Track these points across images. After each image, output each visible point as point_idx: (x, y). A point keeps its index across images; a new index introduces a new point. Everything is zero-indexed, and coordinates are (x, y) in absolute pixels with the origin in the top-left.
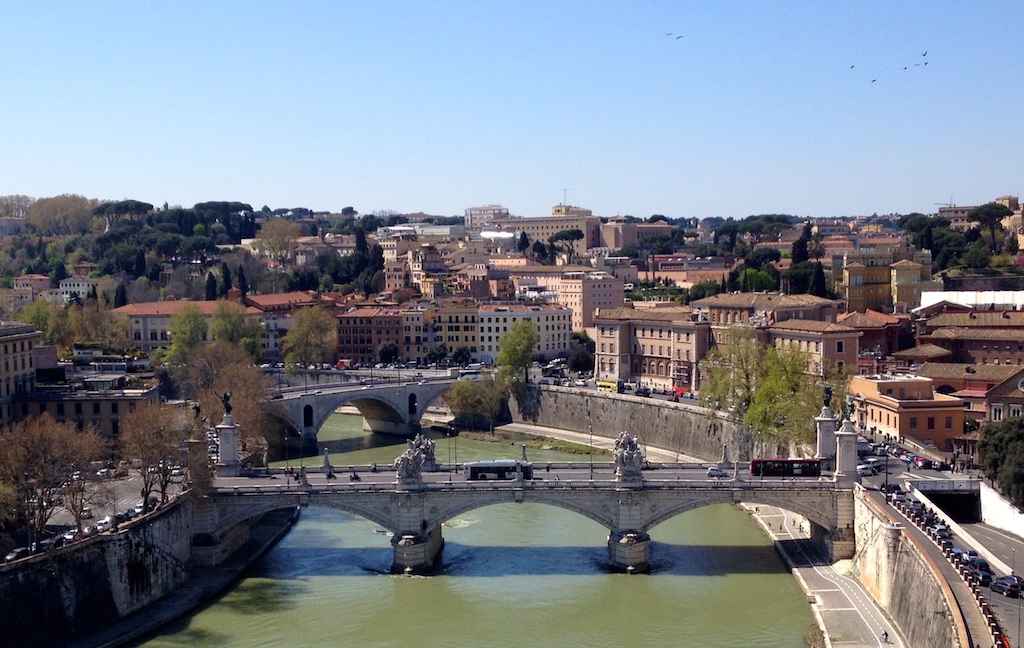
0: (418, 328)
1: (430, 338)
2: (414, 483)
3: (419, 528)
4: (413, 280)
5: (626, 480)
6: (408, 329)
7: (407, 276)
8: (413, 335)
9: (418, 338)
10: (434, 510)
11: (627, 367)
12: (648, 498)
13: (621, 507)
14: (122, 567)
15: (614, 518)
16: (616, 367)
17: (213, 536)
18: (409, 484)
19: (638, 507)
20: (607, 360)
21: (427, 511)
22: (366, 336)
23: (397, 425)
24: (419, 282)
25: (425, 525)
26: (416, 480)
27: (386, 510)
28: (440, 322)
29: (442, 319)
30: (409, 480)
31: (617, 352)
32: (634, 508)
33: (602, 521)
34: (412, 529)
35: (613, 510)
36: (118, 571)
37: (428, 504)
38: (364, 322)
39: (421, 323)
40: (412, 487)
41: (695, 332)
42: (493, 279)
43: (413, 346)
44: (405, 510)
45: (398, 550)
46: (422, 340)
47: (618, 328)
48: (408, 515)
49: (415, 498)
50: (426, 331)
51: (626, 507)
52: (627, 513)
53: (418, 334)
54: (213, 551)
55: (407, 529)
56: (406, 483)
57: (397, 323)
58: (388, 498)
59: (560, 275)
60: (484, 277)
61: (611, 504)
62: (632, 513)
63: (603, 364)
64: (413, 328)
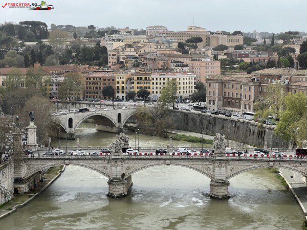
0: (123, 83)
1: (128, 88)
2: (119, 156)
3: (121, 177)
4: (121, 60)
5: (218, 156)
6: (118, 83)
7: (118, 58)
8: (120, 85)
9: (123, 87)
10: (128, 168)
11: (221, 103)
12: (229, 165)
13: (216, 169)
15: (212, 173)
16: (216, 102)
17: (24, 179)
18: (117, 156)
19: (224, 169)
20: (212, 99)
21: (124, 169)
22: (98, 86)
23: (112, 128)
24: (124, 61)
25: (123, 175)
26: (119, 154)
27: (105, 168)
28: (133, 80)
29: (134, 78)
30: (116, 154)
31: (217, 95)
32: (222, 169)
33: (207, 175)
34: (117, 177)
35: (212, 170)
37: (125, 166)
38: (98, 79)
39: (124, 80)
40: (118, 157)
41: (253, 87)
42: (159, 60)
43: (120, 92)
44: (115, 168)
45: (111, 186)
46: (125, 88)
47: (217, 84)
48: (115, 170)
49: (119, 163)
50: (126, 84)
51: (218, 169)
52: (219, 171)
53: (123, 85)
54: (24, 186)
55: (115, 177)
56: (115, 155)
57: (113, 80)
58: (106, 162)
59: (190, 59)
60: (155, 59)
61: (211, 167)
62: (221, 171)
63: (210, 100)
64: (120, 82)
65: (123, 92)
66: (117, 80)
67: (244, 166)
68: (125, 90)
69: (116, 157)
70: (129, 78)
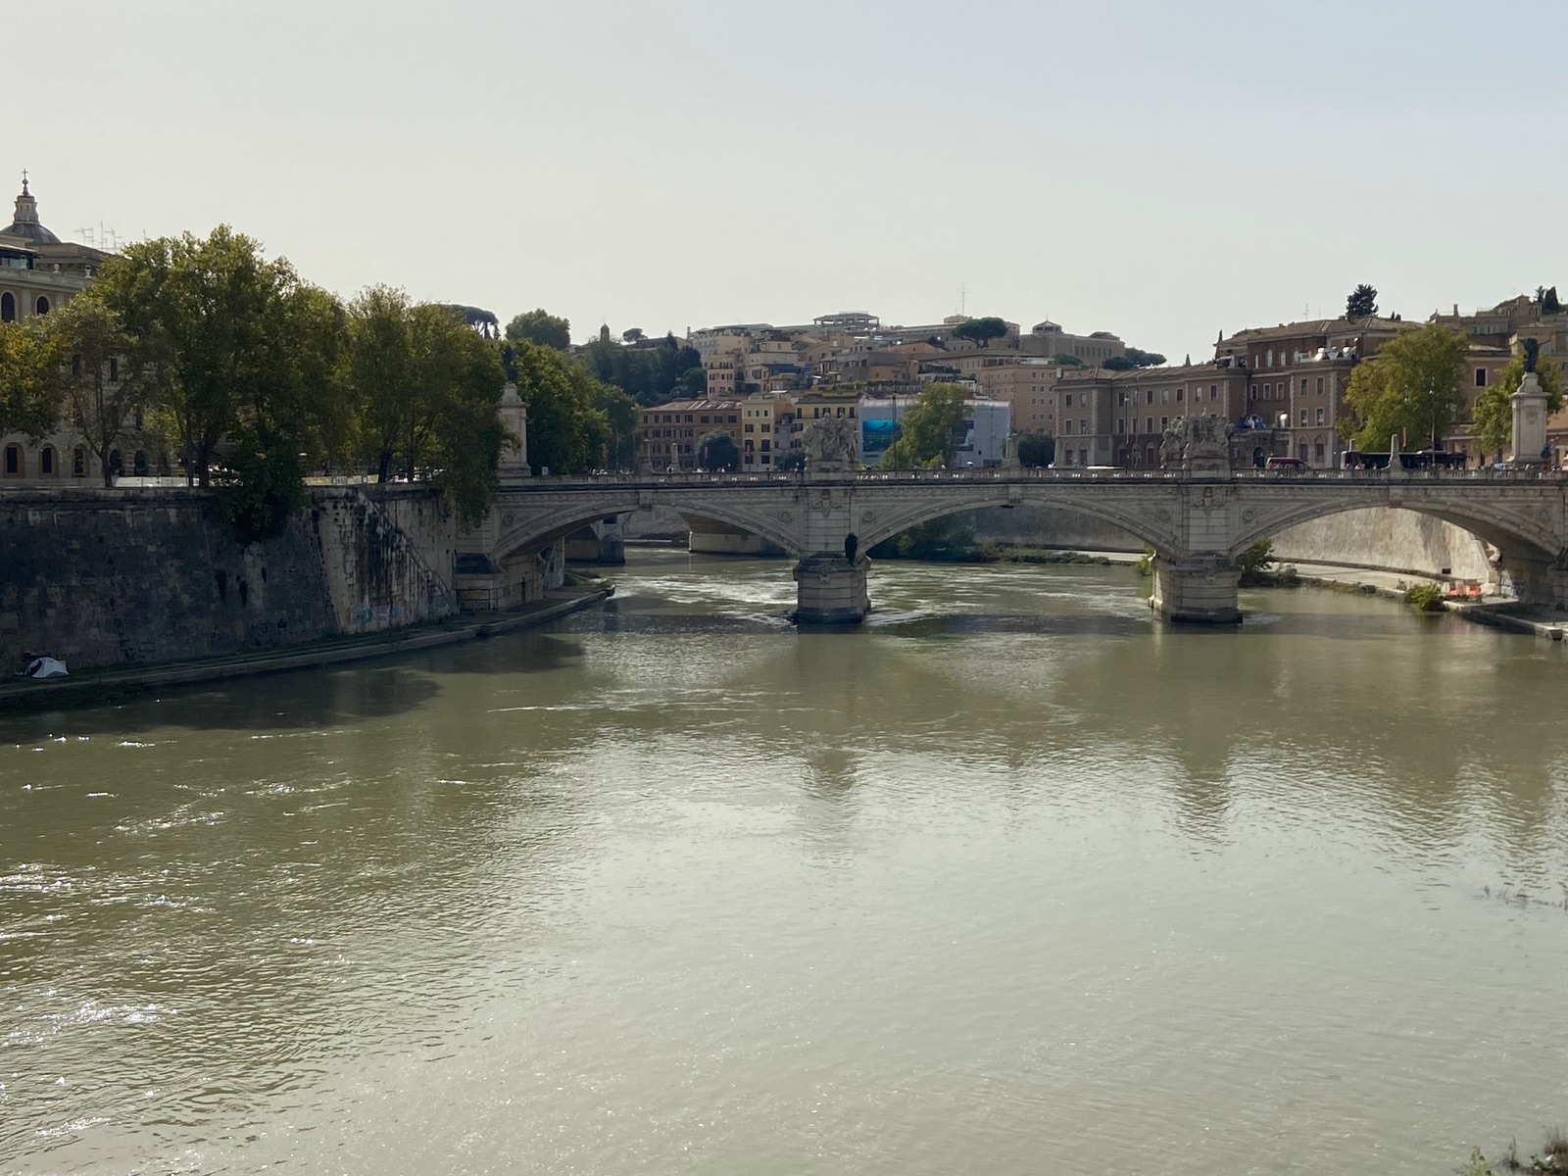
0: (765, 428)
1: (784, 444)
2: (836, 470)
3: (842, 547)
4: (750, 380)
5: (1200, 468)
6: (750, 429)
7: (740, 376)
8: (758, 437)
9: (766, 445)
10: (868, 518)
12: (1238, 499)
13: (1193, 513)
14: (346, 548)
15: (1178, 532)
16: (1090, 456)
17: (490, 558)
18: (827, 471)
19: (1222, 513)
20: (1075, 446)
21: (855, 520)
22: (683, 441)
24: (758, 382)
25: (853, 542)
26: (836, 464)
27: (786, 519)
28: (800, 417)
29: (803, 412)
30: (826, 465)
31: (1094, 430)
32: (1214, 513)
34: (831, 548)
35: (1177, 518)
36: (340, 553)
37: (859, 509)
38: (682, 419)
39: (771, 418)
40: (832, 476)
41: (1226, 385)
42: (878, 364)
43: (758, 459)
44: (820, 516)
45: (807, 582)
46: (772, 445)
47: (1094, 394)
48: (822, 524)
49: (836, 493)
50: (777, 431)
51: (1200, 513)
52: (1204, 522)
53: (766, 436)
54: (491, 584)
55: (822, 548)
56: (823, 470)
57: (733, 419)
58: (790, 496)
59: (981, 359)
60: (864, 362)
61: (1174, 508)
62: (1213, 522)
63: (1069, 453)
64: (757, 427)
65: (766, 460)
66: (745, 419)
67: (1298, 504)
68: (772, 454)
69: (823, 476)
70: (784, 415)
